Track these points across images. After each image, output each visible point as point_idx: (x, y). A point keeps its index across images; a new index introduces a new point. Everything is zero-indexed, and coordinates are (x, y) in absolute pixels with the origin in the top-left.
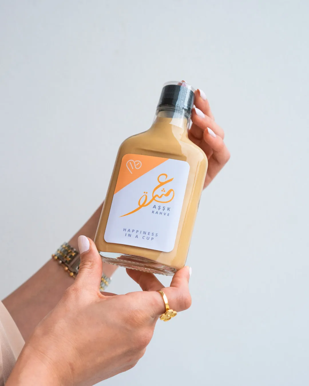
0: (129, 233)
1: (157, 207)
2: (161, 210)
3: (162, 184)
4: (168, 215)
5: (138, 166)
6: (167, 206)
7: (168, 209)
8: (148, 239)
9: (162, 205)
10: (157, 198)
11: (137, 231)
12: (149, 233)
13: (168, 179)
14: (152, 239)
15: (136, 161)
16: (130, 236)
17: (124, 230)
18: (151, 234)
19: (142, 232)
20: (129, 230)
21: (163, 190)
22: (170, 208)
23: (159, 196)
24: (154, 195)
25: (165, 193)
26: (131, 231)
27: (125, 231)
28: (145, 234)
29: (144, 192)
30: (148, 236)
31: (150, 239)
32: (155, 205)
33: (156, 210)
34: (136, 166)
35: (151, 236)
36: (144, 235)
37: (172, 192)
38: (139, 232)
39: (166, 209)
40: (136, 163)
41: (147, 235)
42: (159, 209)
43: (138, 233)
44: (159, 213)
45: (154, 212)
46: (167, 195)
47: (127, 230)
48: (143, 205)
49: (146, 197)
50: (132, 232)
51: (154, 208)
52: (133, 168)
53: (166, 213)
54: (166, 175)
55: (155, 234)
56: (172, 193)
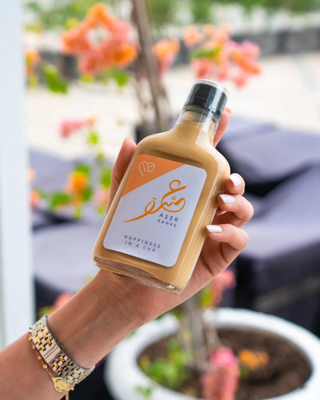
0: (130, 240)
1: (164, 216)
2: (168, 220)
3: (173, 191)
4: (174, 226)
5: (150, 169)
6: (175, 215)
7: (176, 219)
8: (149, 249)
9: (170, 214)
10: (165, 206)
11: (139, 240)
12: (151, 244)
13: (181, 186)
14: (154, 250)
15: (149, 163)
16: (131, 245)
17: (125, 236)
18: (153, 245)
19: (144, 242)
20: (130, 238)
21: (174, 198)
22: (178, 219)
23: (169, 204)
24: (163, 202)
25: (175, 201)
26: (133, 238)
27: (126, 238)
28: (147, 244)
29: (153, 198)
30: (150, 247)
31: (151, 250)
32: (162, 214)
33: (162, 219)
34: (149, 168)
35: (152, 247)
36: (145, 245)
37: (183, 201)
38: (141, 241)
39: (174, 218)
40: (150, 165)
41: (148, 245)
42: (166, 218)
43: (140, 243)
44: (165, 222)
45: (160, 221)
46: (177, 203)
47: (128, 237)
48: (150, 212)
49: (154, 203)
50: (134, 240)
51: (161, 216)
52: (145, 170)
53: (172, 224)
54: (179, 182)
55: (157, 246)
56: (182, 203)
